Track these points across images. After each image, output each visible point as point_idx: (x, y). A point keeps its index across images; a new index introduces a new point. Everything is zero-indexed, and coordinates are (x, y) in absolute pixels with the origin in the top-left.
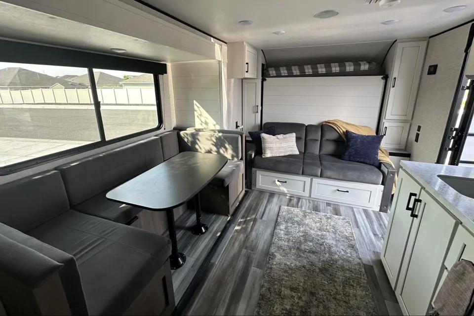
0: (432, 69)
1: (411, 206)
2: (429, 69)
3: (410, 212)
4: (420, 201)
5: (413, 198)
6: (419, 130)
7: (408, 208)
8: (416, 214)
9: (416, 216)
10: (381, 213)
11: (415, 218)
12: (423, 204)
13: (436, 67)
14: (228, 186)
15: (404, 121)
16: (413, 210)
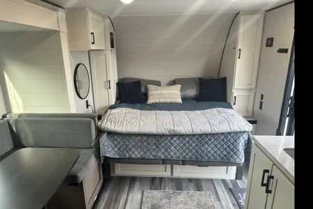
0: (269, 42)
1: (265, 182)
2: (267, 41)
3: (265, 187)
4: (272, 177)
5: (266, 174)
6: (262, 98)
7: (263, 185)
8: (270, 189)
9: (270, 192)
10: (238, 181)
11: (269, 194)
12: (275, 180)
13: (272, 40)
14: (82, 182)
15: (250, 90)
16: (267, 185)
